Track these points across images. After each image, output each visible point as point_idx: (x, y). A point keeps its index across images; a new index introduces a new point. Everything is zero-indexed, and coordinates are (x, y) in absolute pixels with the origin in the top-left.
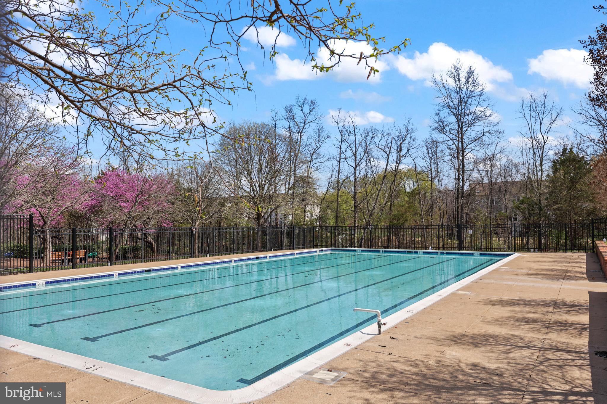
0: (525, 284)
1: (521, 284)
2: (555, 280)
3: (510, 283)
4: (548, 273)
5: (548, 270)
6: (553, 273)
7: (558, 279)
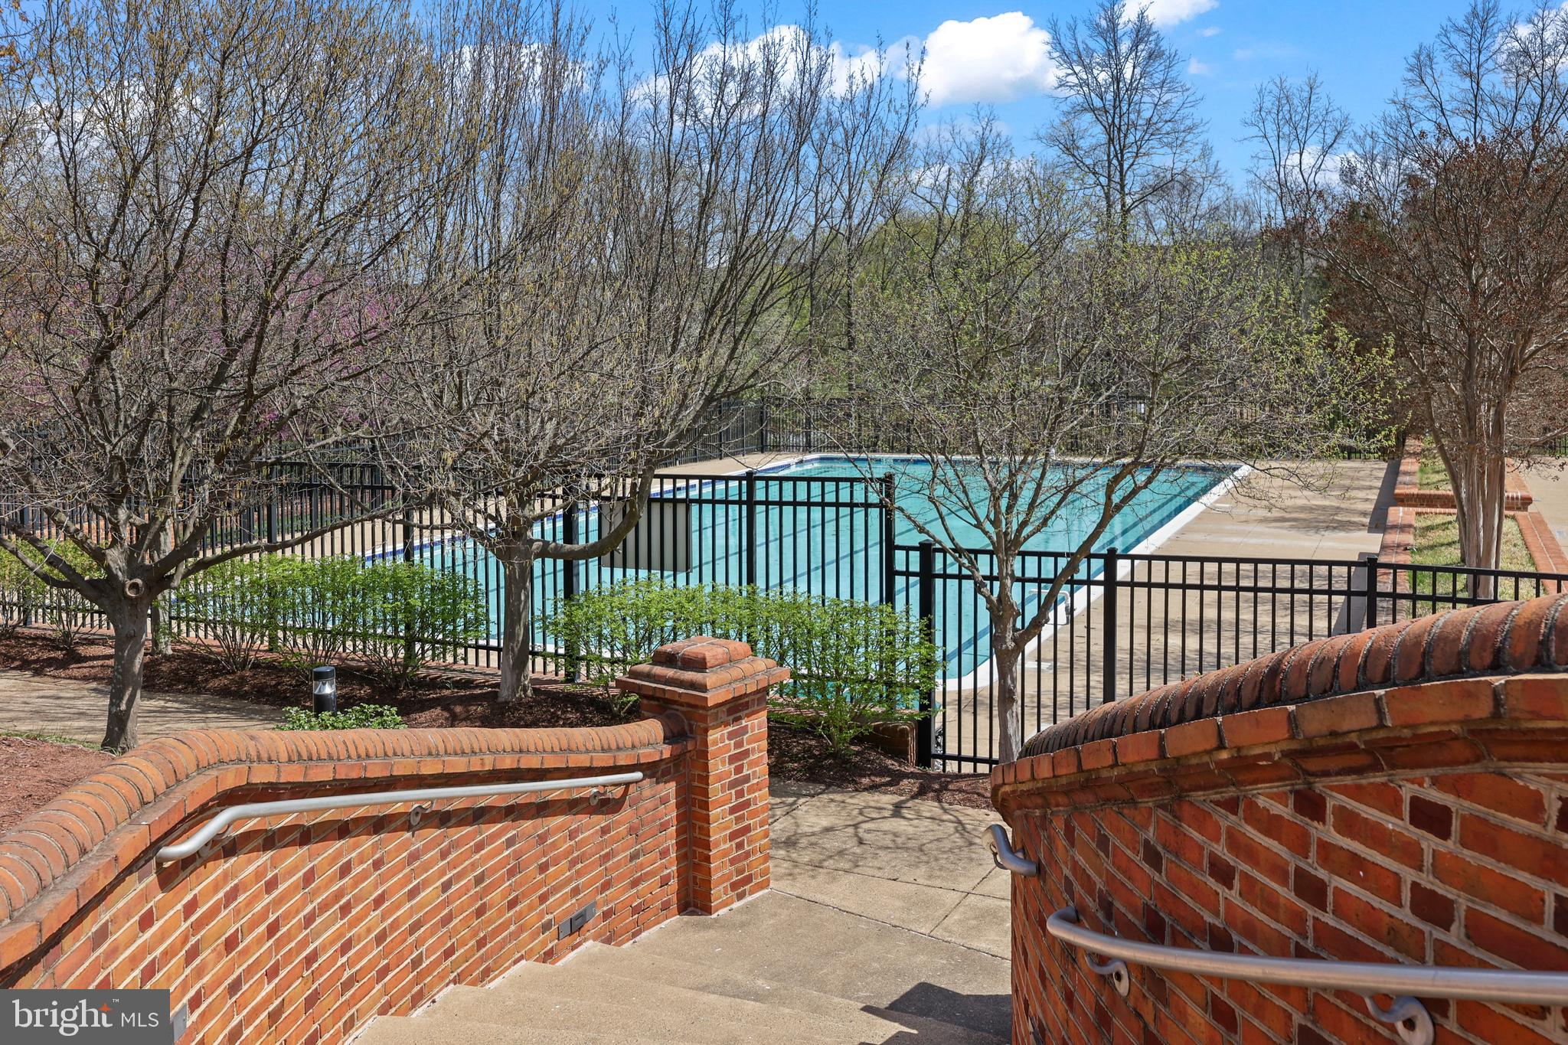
0: (1260, 541)
1: (1253, 541)
2: (1312, 532)
3: (1235, 540)
4: (1302, 516)
5: (1303, 509)
6: (1311, 516)
7: (1317, 529)
